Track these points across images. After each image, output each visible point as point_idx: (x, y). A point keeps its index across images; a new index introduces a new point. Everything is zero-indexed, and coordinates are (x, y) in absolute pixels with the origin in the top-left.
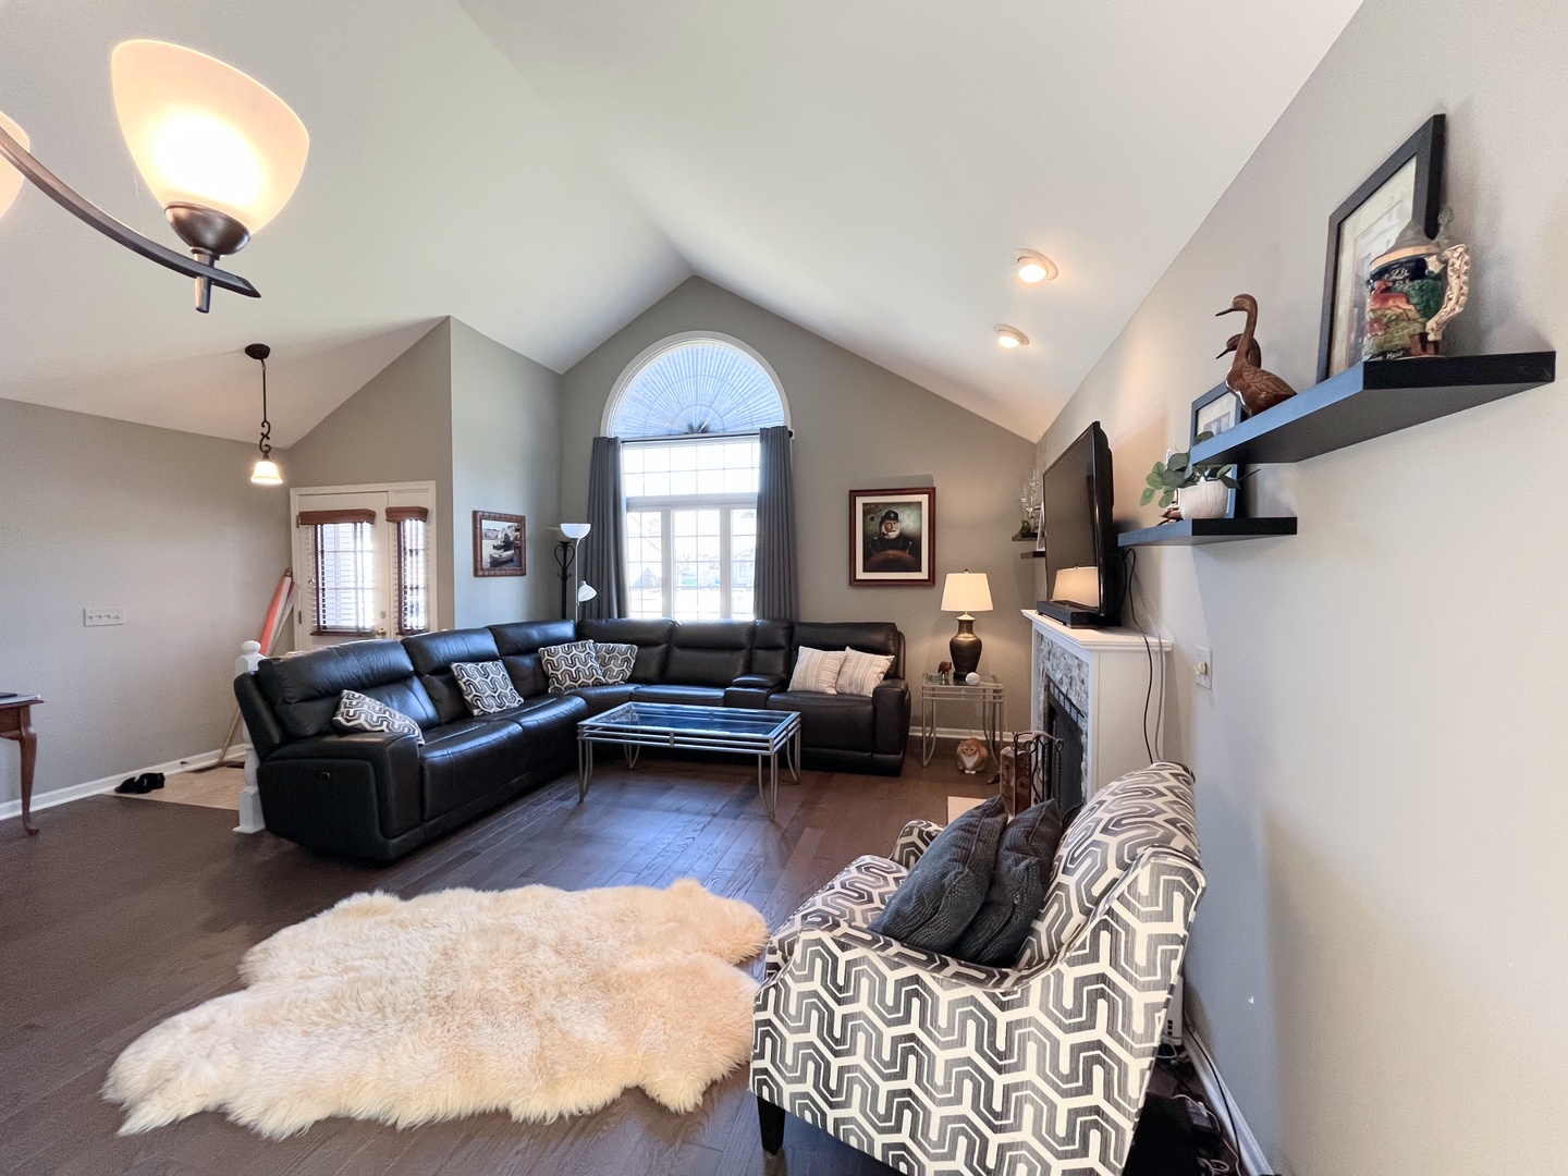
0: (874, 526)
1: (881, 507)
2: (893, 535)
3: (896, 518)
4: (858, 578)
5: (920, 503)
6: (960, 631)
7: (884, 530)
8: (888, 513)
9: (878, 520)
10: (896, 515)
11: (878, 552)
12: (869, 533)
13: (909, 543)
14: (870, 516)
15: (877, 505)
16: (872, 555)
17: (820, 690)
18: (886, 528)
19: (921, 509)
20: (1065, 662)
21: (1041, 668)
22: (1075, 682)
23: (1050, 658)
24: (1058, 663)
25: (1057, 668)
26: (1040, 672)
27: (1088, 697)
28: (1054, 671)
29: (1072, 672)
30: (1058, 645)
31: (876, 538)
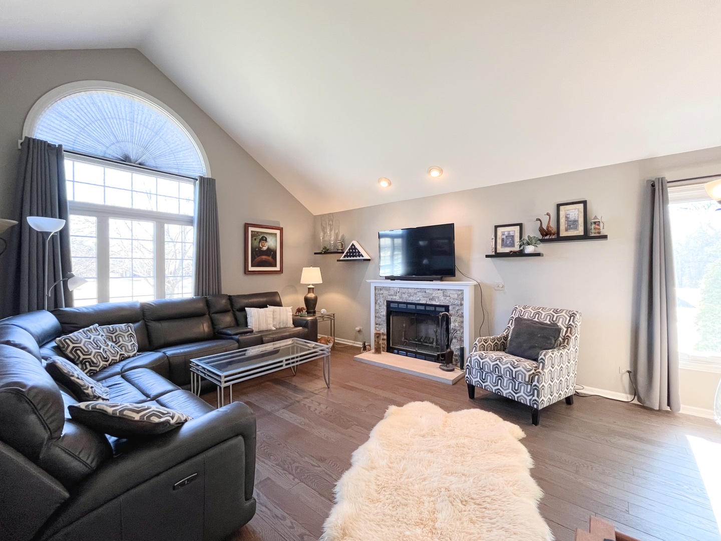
0: (256, 243)
1: (259, 234)
2: (265, 248)
3: (266, 240)
4: (249, 270)
5: (276, 234)
6: (309, 292)
7: (261, 246)
8: (263, 237)
9: (258, 240)
10: (266, 239)
11: (258, 256)
12: (254, 246)
13: (271, 252)
14: (254, 238)
15: (258, 232)
16: (255, 258)
17: (269, 328)
18: (262, 245)
19: (276, 237)
20: (424, 293)
21: (382, 300)
22: (439, 297)
23: (398, 294)
24: (412, 294)
25: (410, 296)
26: (379, 302)
27: (462, 299)
28: (405, 298)
29: (433, 295)
30: (415, 288)
31: (257, 249)
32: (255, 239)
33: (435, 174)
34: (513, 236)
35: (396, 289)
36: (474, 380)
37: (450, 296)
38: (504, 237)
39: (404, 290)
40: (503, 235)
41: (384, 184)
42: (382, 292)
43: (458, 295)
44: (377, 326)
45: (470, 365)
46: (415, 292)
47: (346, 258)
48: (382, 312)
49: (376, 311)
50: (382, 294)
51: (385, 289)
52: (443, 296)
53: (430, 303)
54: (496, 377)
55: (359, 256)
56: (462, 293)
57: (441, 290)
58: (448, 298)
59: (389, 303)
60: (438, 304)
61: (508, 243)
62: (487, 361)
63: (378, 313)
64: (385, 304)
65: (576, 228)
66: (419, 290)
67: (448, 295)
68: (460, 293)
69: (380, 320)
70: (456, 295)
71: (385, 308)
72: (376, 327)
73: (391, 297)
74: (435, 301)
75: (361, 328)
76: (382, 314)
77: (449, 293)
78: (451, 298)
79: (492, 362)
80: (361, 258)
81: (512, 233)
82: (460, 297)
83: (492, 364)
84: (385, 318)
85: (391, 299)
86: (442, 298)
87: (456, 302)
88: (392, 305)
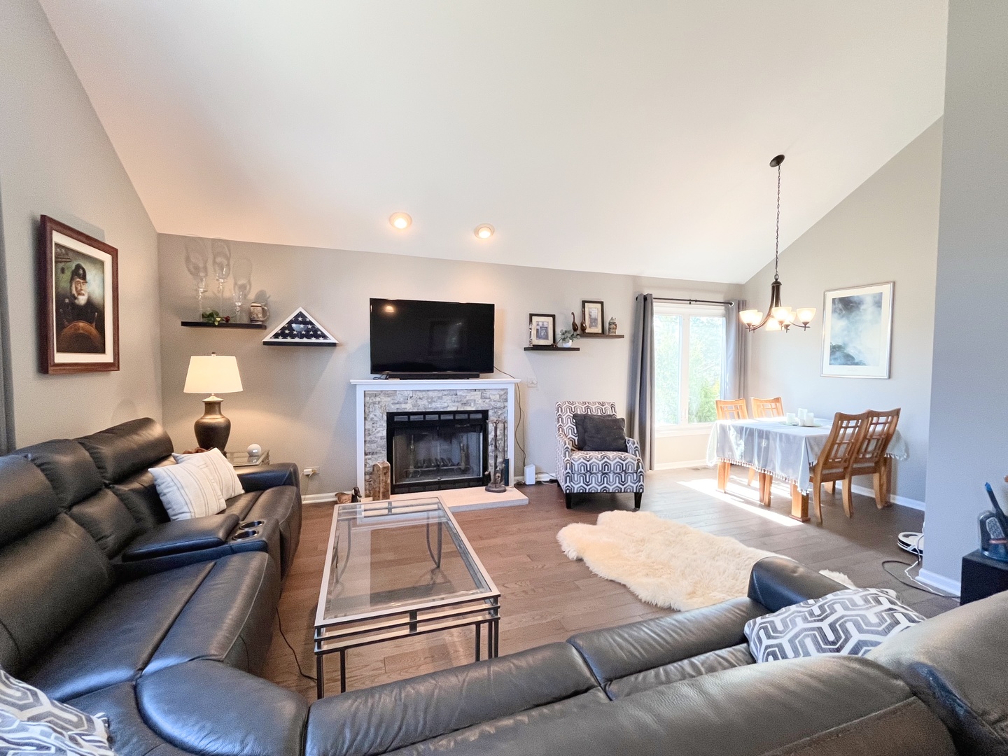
1: (71, 255)
3: (84, 277)
4: (54, 361)
5: (104, 264)
6: (208, 413)
7: (74, 292)
8: (78, 266)
9: (68, 274)
10: (84, 272)
11: (70, 321)
14: (63, 265)
15: (67, 250)
16: (64, 325)
18: (76, 289)
19: (105, 272)
20: (454, 396)
21: (378, 413)
22: (475, 401)
23: (410, 401)
24: (435, 399)
25: (430, 403)
26: (371, 416)
27: (506, 400)
28: (423, 406)
29: (468, 398)
30: (439, 391)
31: (67, 301)
32: (63, 271)
33: (485, 234)
34: (546, 327)
35: (406, 393)
36: (576, 487)
37: (490, 398)
38: (539, 328)
39: (421, 395)
40: (538, 325)
41: (401, 223)
42: (378, 399)
43: (501, 396)
44: (369, 456)
45: (570, 472)
46: (440, 395)
47: (280, 339)
48: (378, 432)
49: (367, 433)
50: (379, 402)
51: (385, 394)
52: (481, 398)
53: (462, 409)
54: (601, 476)
55: (317, 337)
56: (506, 393)
57: (479, 390)
58: (487, 401)
59: (391, 416)
60: (474, 409)
61: (542, 334)
62: (594, 462)
63: (369, 435)
64: (385, 418)
65: (596, 326)
66: (445, 393)
67: (488, 396)
68: (502, 393)
69: (374, 446)
70: (498, 396)
71: (385, 425)
72: (365, 460)
73: (398, 406)
74: (470, 405)
75: (315, 467)
76: (380, 435)
77: (488, 394)
78: (491, 401)
79: (600, 461)
80: (321, 340)
81: (545, 325)
82: (502, 397)
83: (600, 463)
84: (384, 442)
85: (397, 409)
86: (480, 401)
87: (499, 405)
88: (397, 419)
